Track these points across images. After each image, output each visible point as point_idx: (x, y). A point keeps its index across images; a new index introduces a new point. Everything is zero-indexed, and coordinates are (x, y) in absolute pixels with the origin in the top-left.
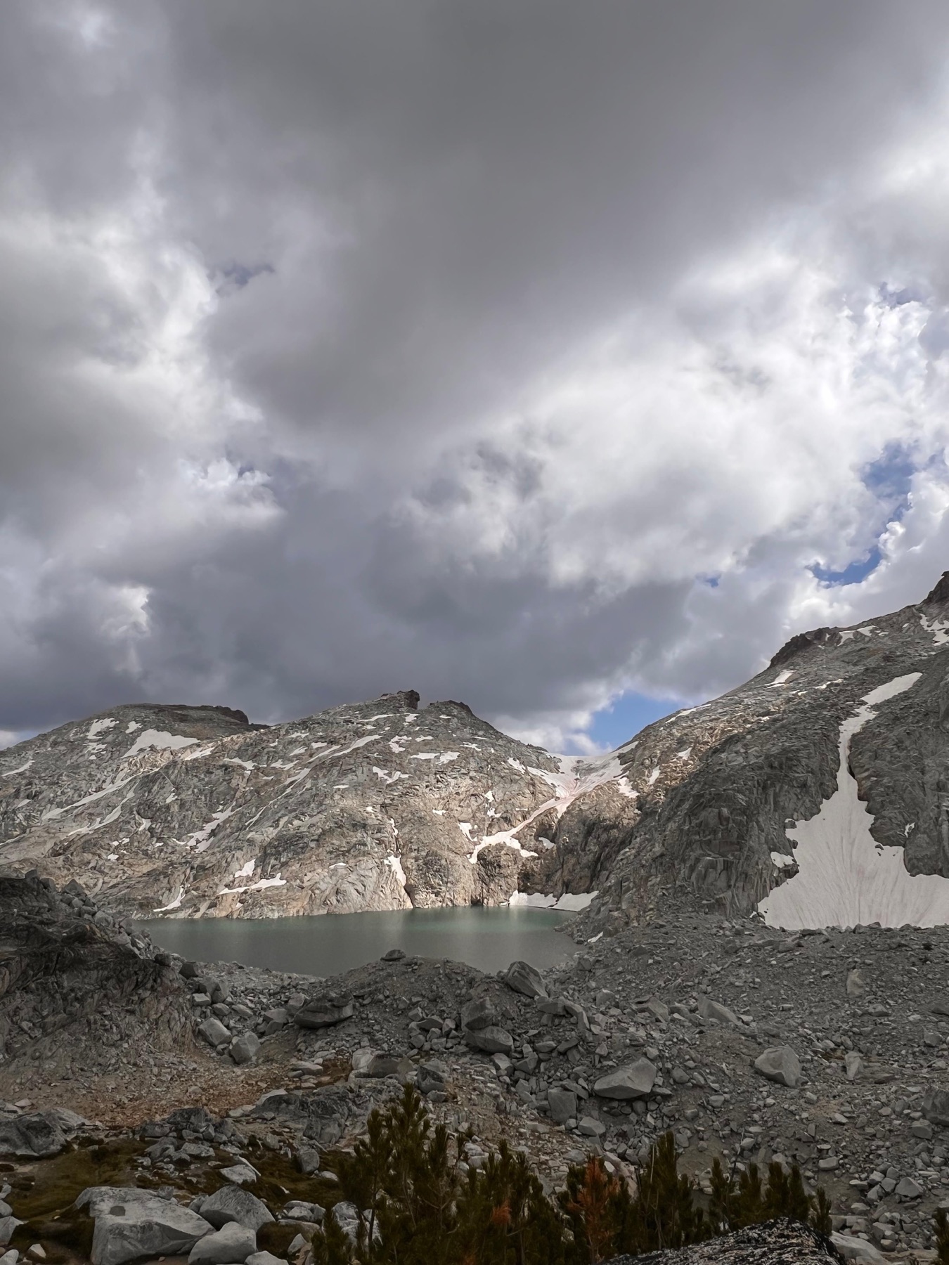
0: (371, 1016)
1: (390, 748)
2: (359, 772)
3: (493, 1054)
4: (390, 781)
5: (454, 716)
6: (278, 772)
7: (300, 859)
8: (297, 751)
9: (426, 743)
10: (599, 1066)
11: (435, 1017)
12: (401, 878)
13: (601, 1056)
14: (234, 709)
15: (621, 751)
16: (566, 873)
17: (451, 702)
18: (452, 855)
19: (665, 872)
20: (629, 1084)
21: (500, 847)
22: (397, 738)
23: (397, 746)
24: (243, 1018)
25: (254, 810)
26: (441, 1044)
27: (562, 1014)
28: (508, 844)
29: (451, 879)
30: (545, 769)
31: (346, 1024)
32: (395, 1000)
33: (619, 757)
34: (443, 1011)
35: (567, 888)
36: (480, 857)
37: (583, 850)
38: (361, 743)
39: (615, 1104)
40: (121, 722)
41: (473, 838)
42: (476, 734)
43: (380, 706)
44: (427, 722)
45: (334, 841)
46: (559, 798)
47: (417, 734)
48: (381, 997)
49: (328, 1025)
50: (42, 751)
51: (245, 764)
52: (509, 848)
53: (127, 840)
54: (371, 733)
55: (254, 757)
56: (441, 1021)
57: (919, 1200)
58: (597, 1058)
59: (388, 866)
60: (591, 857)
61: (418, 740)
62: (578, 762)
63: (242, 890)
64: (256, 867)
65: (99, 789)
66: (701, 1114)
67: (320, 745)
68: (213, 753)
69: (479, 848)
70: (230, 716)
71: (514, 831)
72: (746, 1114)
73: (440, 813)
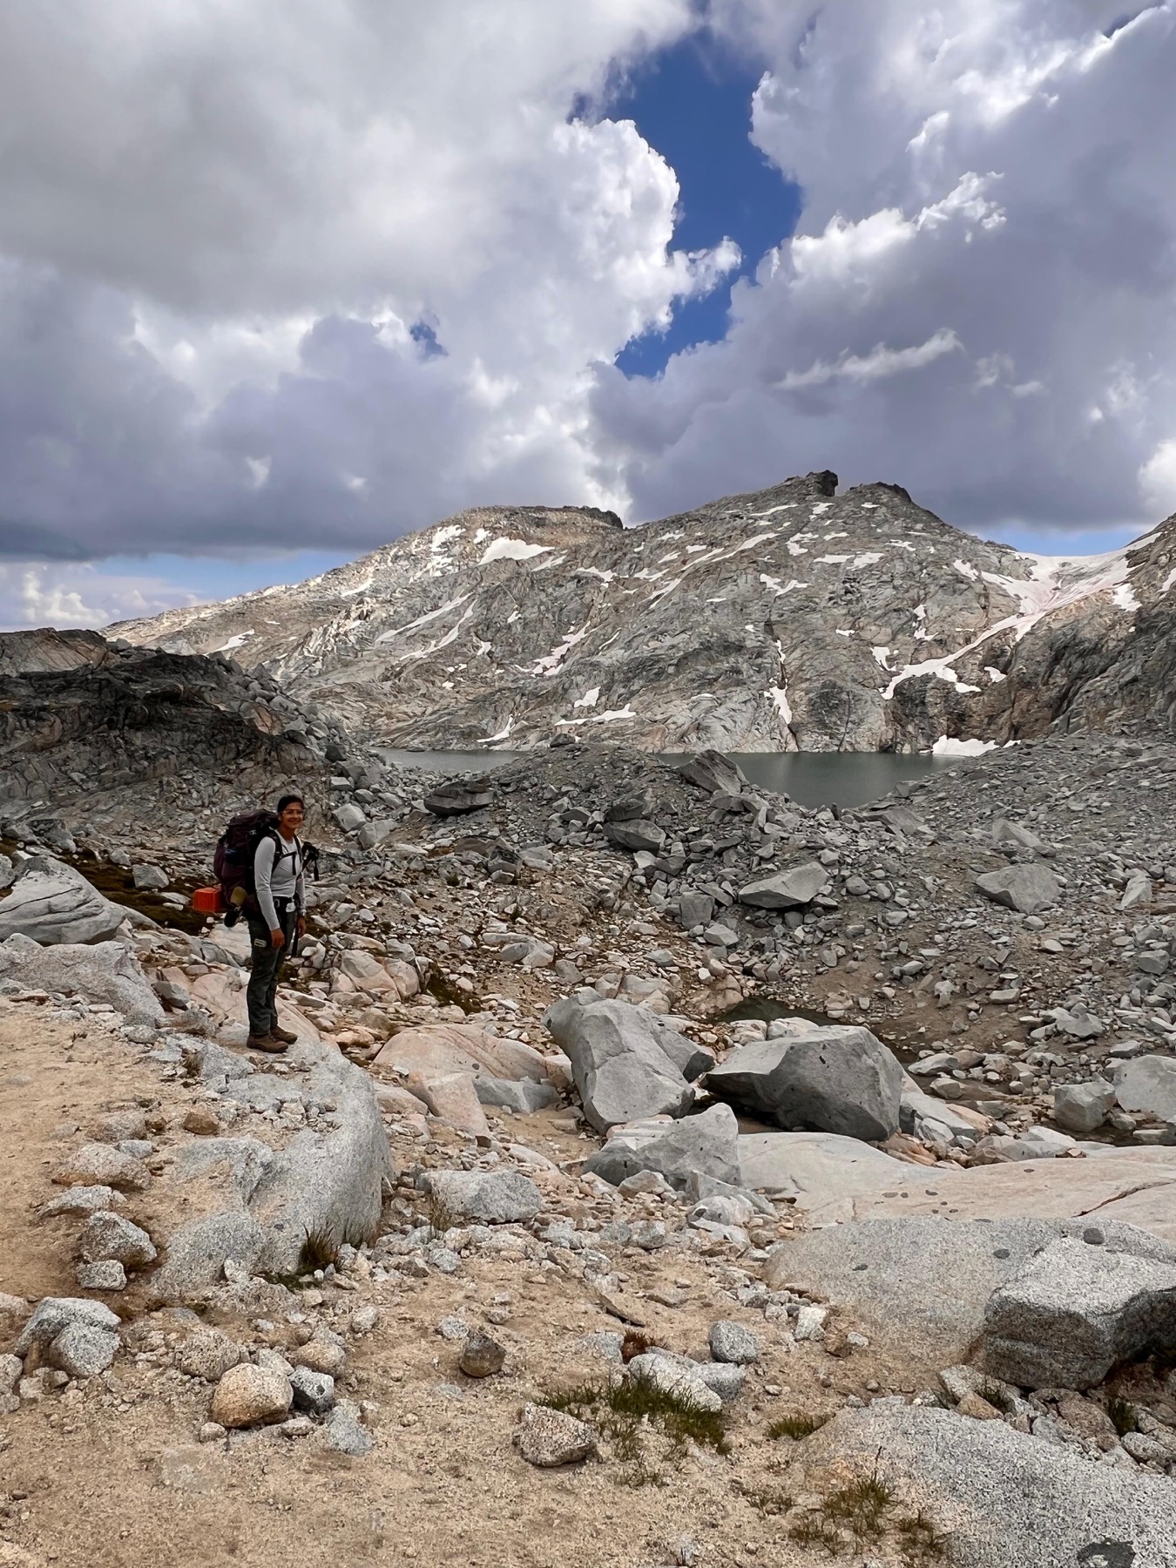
0: (509, 804)
1: (787, 550)
2: (741, 581)
3: (636, 851)
4: (781, 592)
5: (882, 504)
6: (640, 583)
7: (654, 688)
8: (667, 558)
9: (837, 541)
10: (755, 870)
11: (581, 809)
12: (786, 715)
13: (762, 858)
14: (604, 510)
15: (1132, 548)
16: (1015, 714)
17: (880, 484)
18: (857, 689)
19: (1133, 703)
20: (782, 891)
21: (927, 679)
22: (798, 536)
23: (797, 546)
24: (389, 807)
25: (610, 630)
26: (579, 838)
27: (735, 810)
28: (939, 675)
29: (853, 717)
30: (1009, 575)
31: (480, 812)
32: (543, 789)
33: (1128, 556)
34: (594, 802)
35: (1016, 733)
36: (898, 691)
37: (1046, 684)
38: (750, 544)
39: (761, 913)
40: (468, 529)
41: (890, 667)
42: (911, 528)
43: (778, 494)
44: (843, 514)
45: (699, 667)
46: (1022, 614)
47: (827, 530)
48: (526, 784)
49: (457, 813)
50: (382, 567)
51: (602, 575)
52: (940, 681)
53: (464, 666)
54: (764, 530)
55: (613, 566)
56: (588, 814)
57: (1091, 1041)
58: (756, 860)
59: (769, 698)
60: (1054, 693)
61: (827, 538)
62: (1064, 565)
63: (580, 722)
64: (601, 695)
65: (435, 607)
66: (868, 931)
67: (697, 548)
68: (565, 562)
69: (896, 680)
70: (599, 518)
71: (951, 658)
72: (927, 934)
73: (846, 633)
